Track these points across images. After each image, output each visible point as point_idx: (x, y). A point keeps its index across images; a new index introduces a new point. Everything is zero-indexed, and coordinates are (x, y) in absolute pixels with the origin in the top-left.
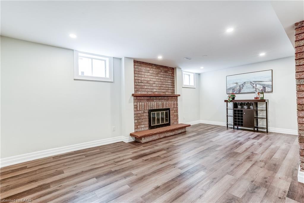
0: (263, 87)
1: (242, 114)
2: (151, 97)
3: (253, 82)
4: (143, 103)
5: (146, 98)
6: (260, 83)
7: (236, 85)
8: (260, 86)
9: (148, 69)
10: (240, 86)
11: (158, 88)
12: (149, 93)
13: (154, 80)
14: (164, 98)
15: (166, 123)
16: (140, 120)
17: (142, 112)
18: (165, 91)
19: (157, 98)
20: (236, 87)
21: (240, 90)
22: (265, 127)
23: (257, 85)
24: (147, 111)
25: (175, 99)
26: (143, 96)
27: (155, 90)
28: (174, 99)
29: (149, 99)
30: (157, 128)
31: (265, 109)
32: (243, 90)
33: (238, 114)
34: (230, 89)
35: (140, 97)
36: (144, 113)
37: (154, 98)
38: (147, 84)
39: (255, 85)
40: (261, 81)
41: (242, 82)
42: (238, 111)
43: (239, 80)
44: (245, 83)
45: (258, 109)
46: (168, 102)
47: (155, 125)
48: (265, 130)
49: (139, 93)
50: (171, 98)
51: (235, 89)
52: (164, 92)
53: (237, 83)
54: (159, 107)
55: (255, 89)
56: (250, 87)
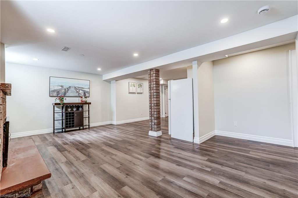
0: (84, 93)
1: (73, 116)
3: (77, 88)
6: (82, 89)
7: (61, 88)
8: (82, 92)
10: (65, 89)
20: (61, 90)
21: (65, 93)
22: (88, 124)
23: (80, 91)
31: (88, 110)
32: (67, 93)
33: (70, 116)
34: (54, 91)
39: (78, 90)
40: (83, 88)
41: (68, 86)
42: (70, 113)
43: (65, 84)
44: (70, 87)
45: (84, 110)
48: (88, 127)
51: (60, 92)
53: (62, 86)
55: (78, 94)
56: (74, 92)
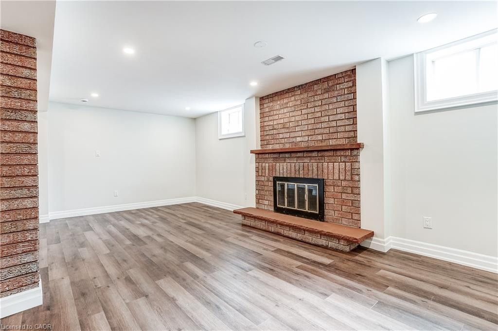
2: (280, 154)
4: (267, 165)
5: (272, 156)
9: (285, 101)
11: (308, 133)
12: (287, 146)
13: (297, 118)
14: (310, 154)
15: (309, 211)
16: (262, 192)
17: (266, 179)
18: (325, 137)
19: (293, 155)
24: (271, 179)
25: (346, 156)
26: (267, 153)
27: (299, 139)
28: (341, 156)
29: (276, 158)
30: (287, 214)
35: (263, 155)
36: (268, 181)
37: (287, 155)
38: (283, 131)
46: (320, 165)
47: (284, 207)
49: (270, 147)
50: (331, 153)
52: (321, 141)
54: (297, 173)
